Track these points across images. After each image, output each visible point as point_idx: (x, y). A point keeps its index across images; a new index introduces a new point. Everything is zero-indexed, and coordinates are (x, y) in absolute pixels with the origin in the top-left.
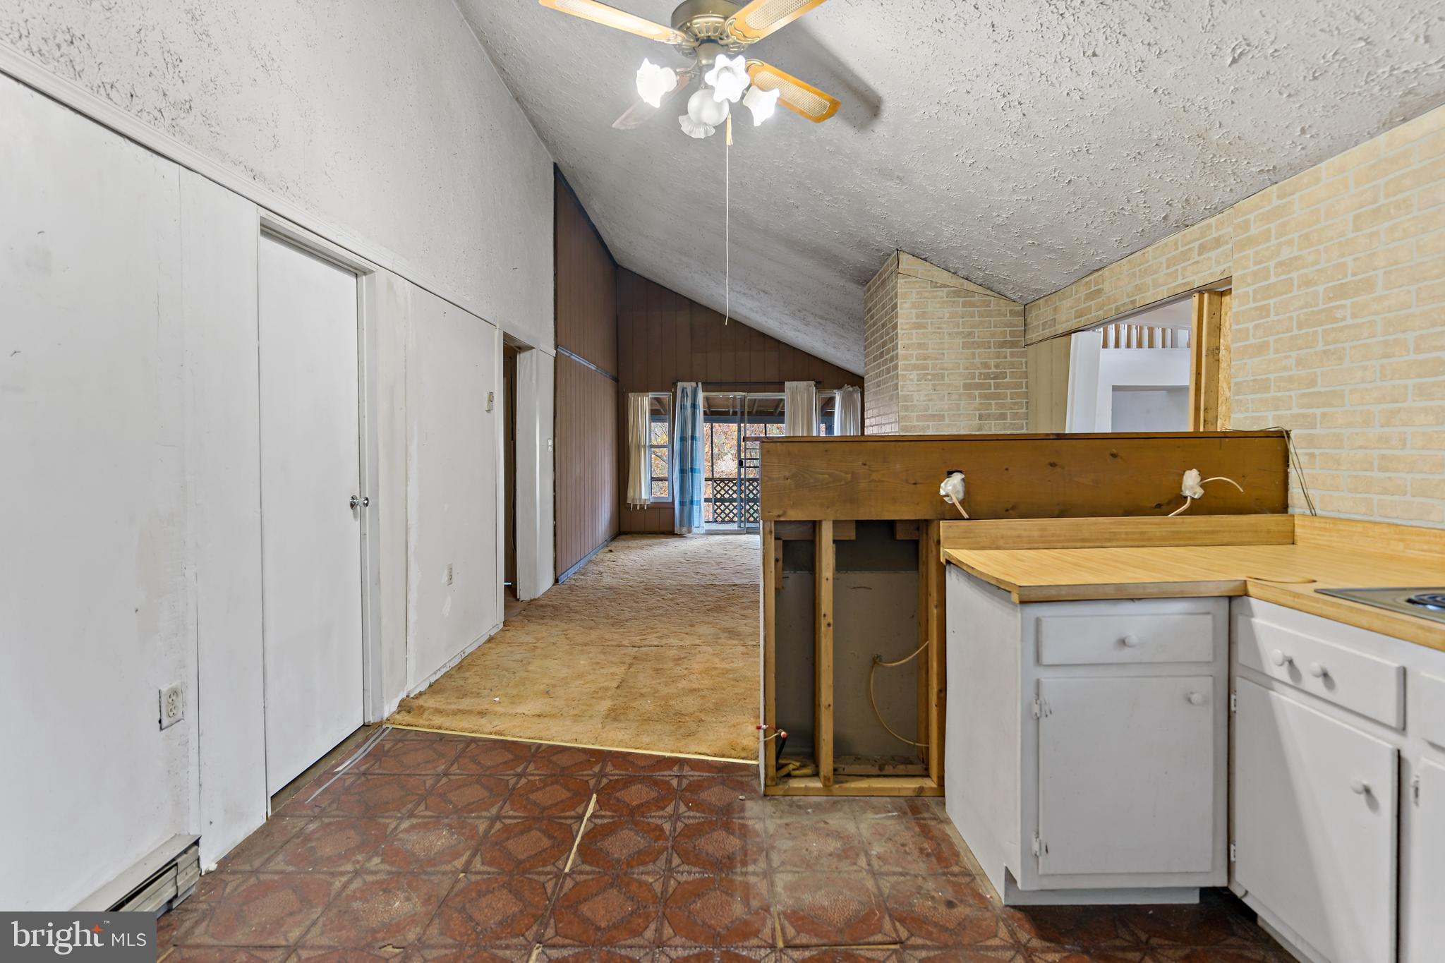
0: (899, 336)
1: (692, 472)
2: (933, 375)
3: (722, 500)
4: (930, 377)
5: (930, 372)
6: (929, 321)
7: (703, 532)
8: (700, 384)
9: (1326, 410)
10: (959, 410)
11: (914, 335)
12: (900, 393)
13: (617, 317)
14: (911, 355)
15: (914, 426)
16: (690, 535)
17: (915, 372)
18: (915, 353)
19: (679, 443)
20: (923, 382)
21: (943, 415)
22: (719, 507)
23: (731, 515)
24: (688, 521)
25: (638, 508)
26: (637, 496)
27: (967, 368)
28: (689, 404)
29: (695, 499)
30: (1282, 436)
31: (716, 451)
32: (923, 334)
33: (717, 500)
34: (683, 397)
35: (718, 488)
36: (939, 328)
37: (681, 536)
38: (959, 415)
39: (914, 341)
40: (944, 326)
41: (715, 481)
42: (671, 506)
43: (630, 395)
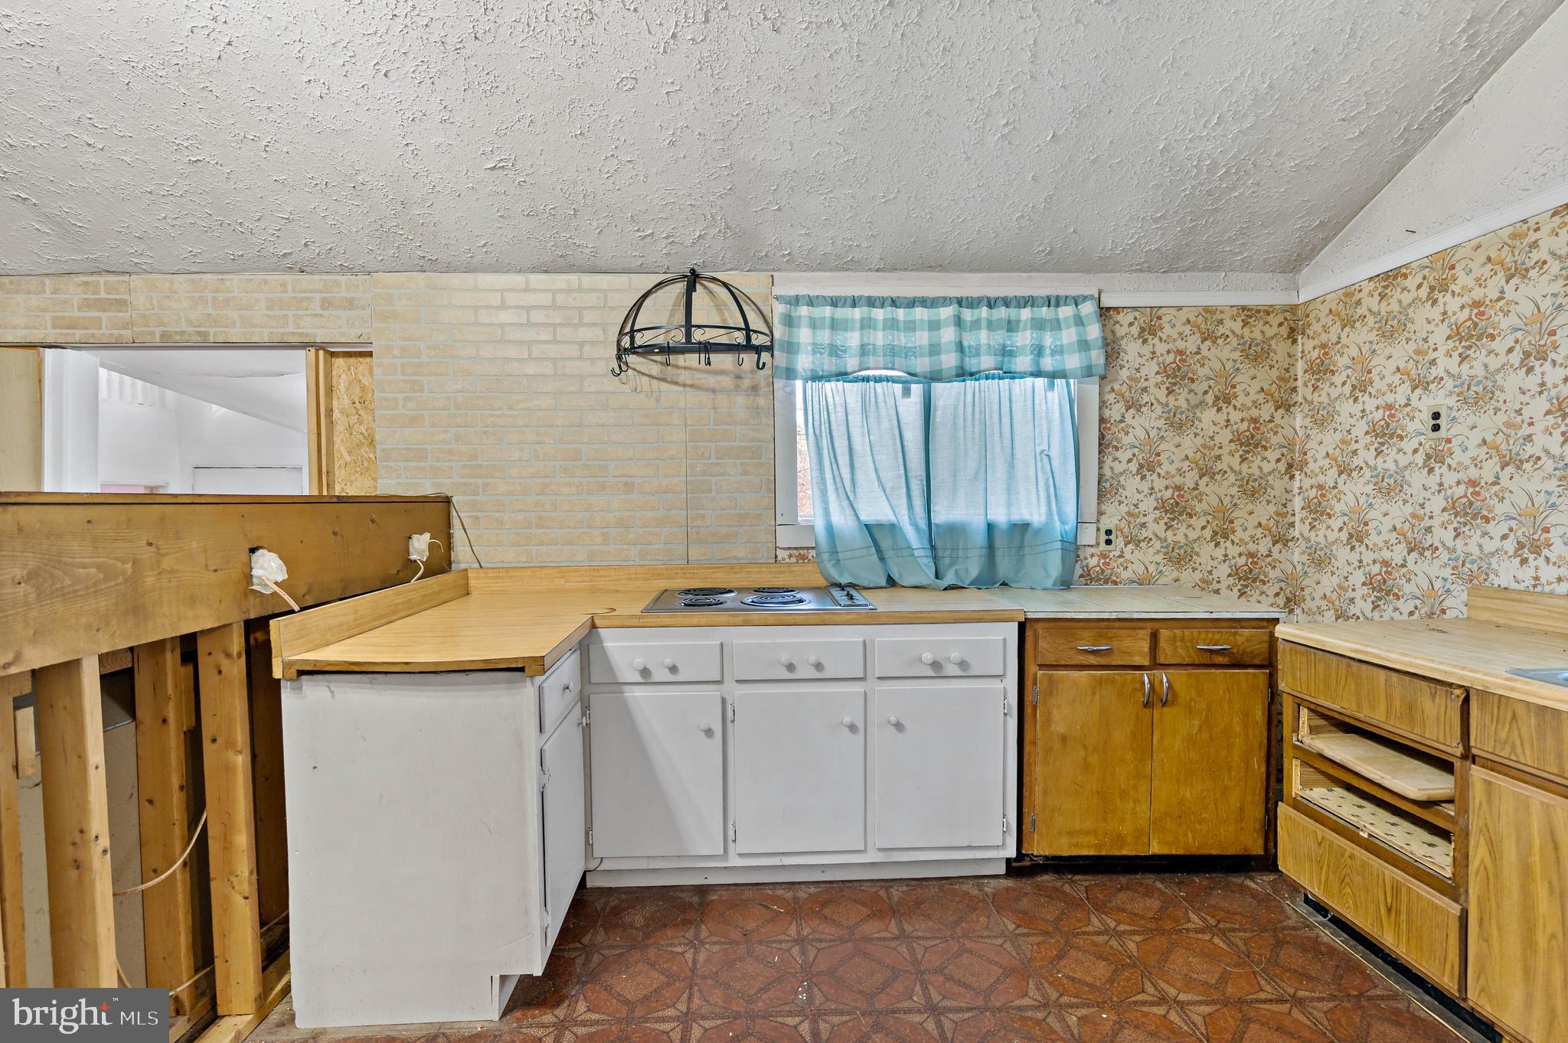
9: (487, 480)
30: (447, 501)
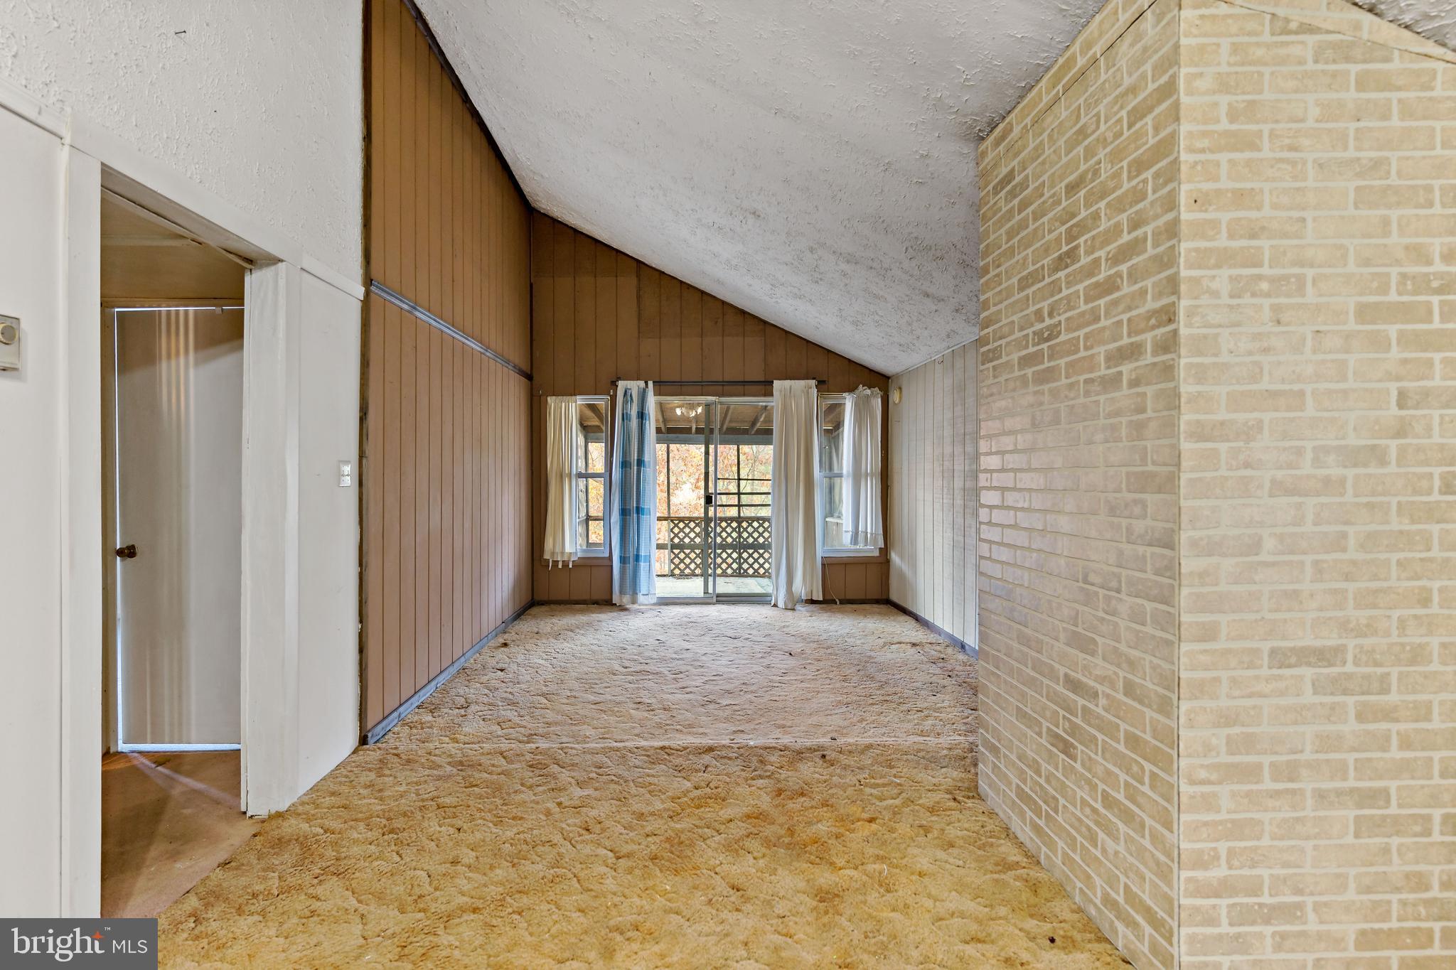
0: (1183, 168)
1: (638, 513)
2: (1273, 280)
3: (681, 547)
4: (1265, 286)
5: (1265, 270)
6: (1266, 128)
7: (654, 601)
8: (650, 384)
10: (1344, 378)
11: (1224, 167)
12: (1183, 331)
13: (531, 285)
14: (1215, 224)
15: (1222, 423)
16: (636, 606)
17: (1226, 272)
18: (1225, 217)
19: (619, 470)
20: (1247, 300)
21: (1302, 393)
22: (677, 556)
23: (693, 566)
24: (632, 585)
25: (560, 566)
26: (558, 550)
27: (1367, 262)
28: (634, 412)
29: (642, 553)
31: (672, 479)
32: (1248, 163)
33: (674, 546)
34: (625, 402)
35: (676, 530)
36: (1292, 148)
37: (622, 609)
38: (1345, 392)
39: (1225, 184)
40: (1306, 142)
41: (672, 521)
42: (607, 563)
43: (549, 399)
